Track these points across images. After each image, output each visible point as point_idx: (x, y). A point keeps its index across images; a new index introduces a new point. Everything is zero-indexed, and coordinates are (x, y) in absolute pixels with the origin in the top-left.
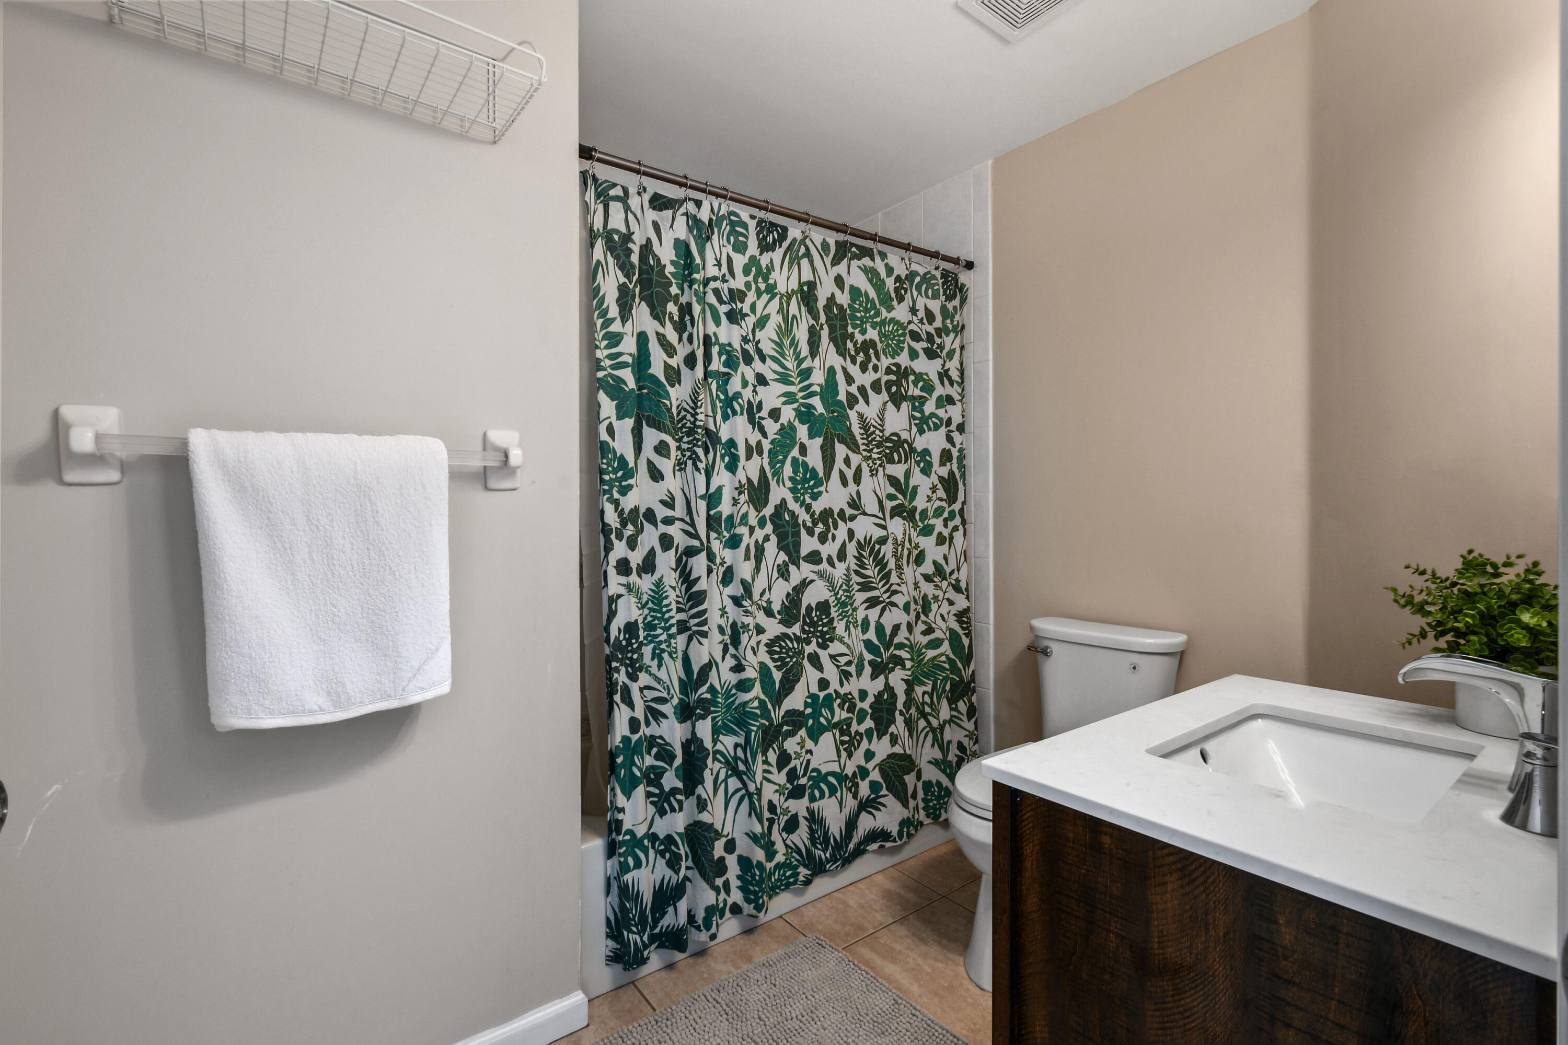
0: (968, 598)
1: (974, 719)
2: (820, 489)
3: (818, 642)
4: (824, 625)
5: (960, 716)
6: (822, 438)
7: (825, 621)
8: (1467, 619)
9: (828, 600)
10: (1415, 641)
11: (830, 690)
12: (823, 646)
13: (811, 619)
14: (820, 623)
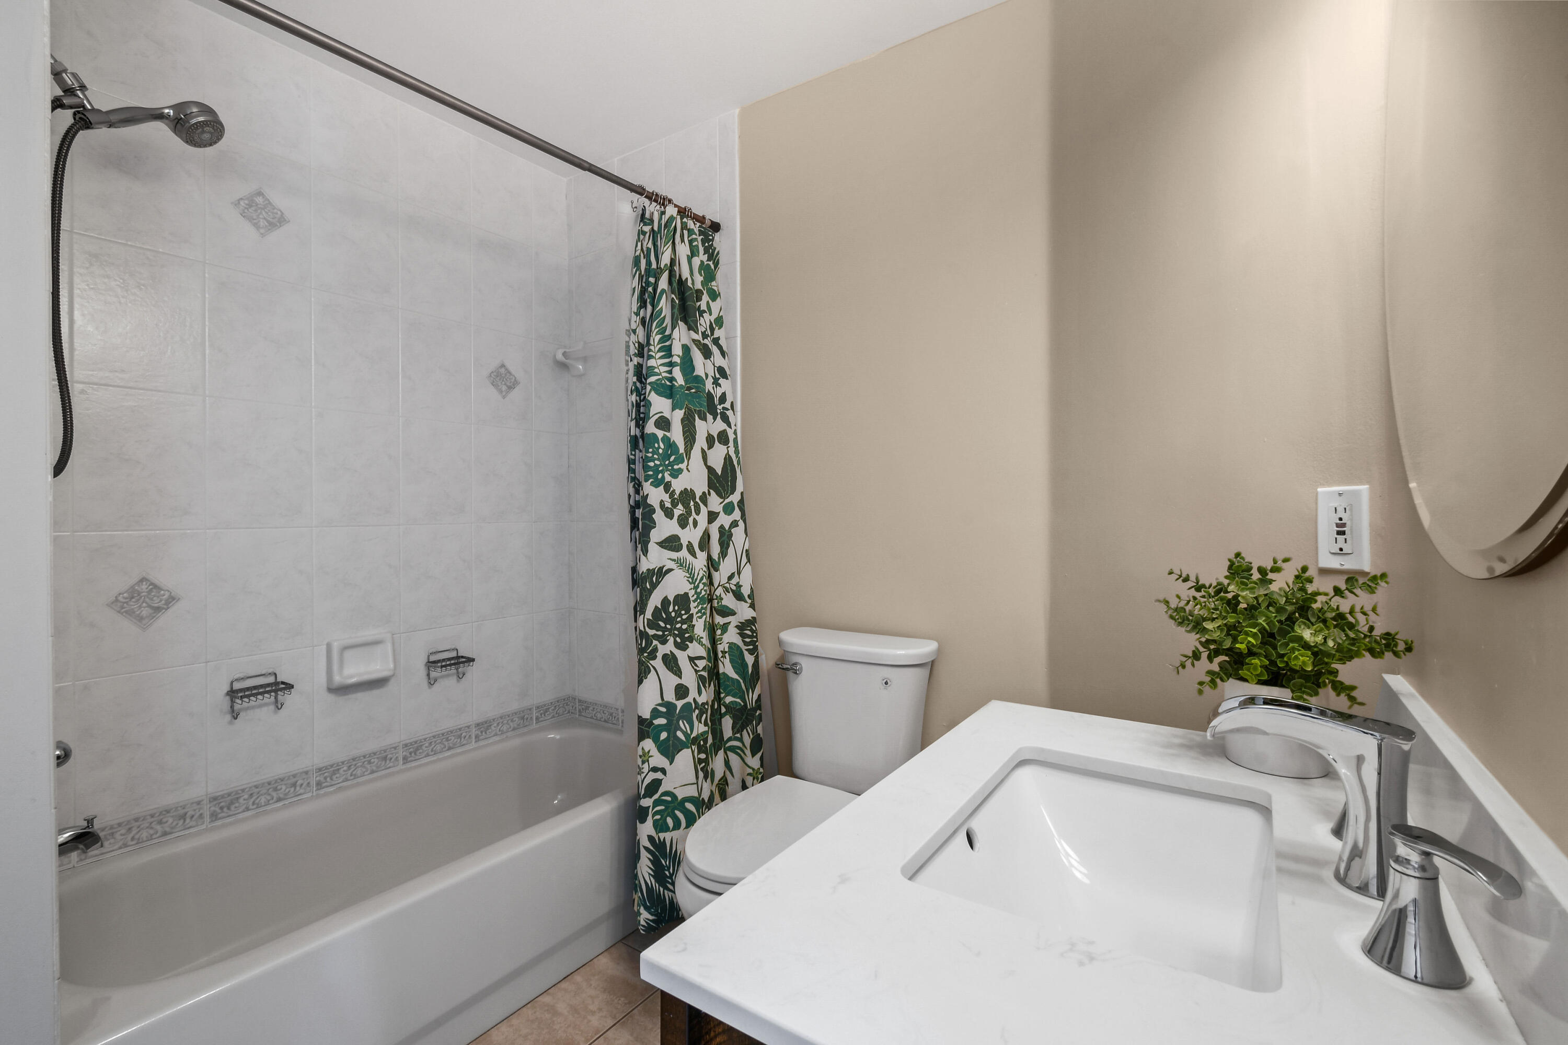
0: (752, 606)
1: (759, 755)
2: (680, 466)
3: (675, 642)
4: (683, 622)
5: (744, 749)
6: (684, 410)
7: (684, 617)
8: (1250, 639)
9: (688, 593)
10: (1188, 663)
11: (689, 699)
12: (682, 647)
13: (668, 613)
14: (679, 619)
